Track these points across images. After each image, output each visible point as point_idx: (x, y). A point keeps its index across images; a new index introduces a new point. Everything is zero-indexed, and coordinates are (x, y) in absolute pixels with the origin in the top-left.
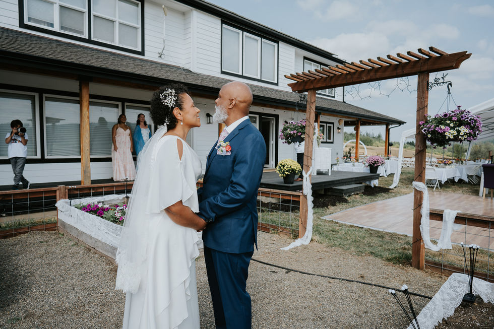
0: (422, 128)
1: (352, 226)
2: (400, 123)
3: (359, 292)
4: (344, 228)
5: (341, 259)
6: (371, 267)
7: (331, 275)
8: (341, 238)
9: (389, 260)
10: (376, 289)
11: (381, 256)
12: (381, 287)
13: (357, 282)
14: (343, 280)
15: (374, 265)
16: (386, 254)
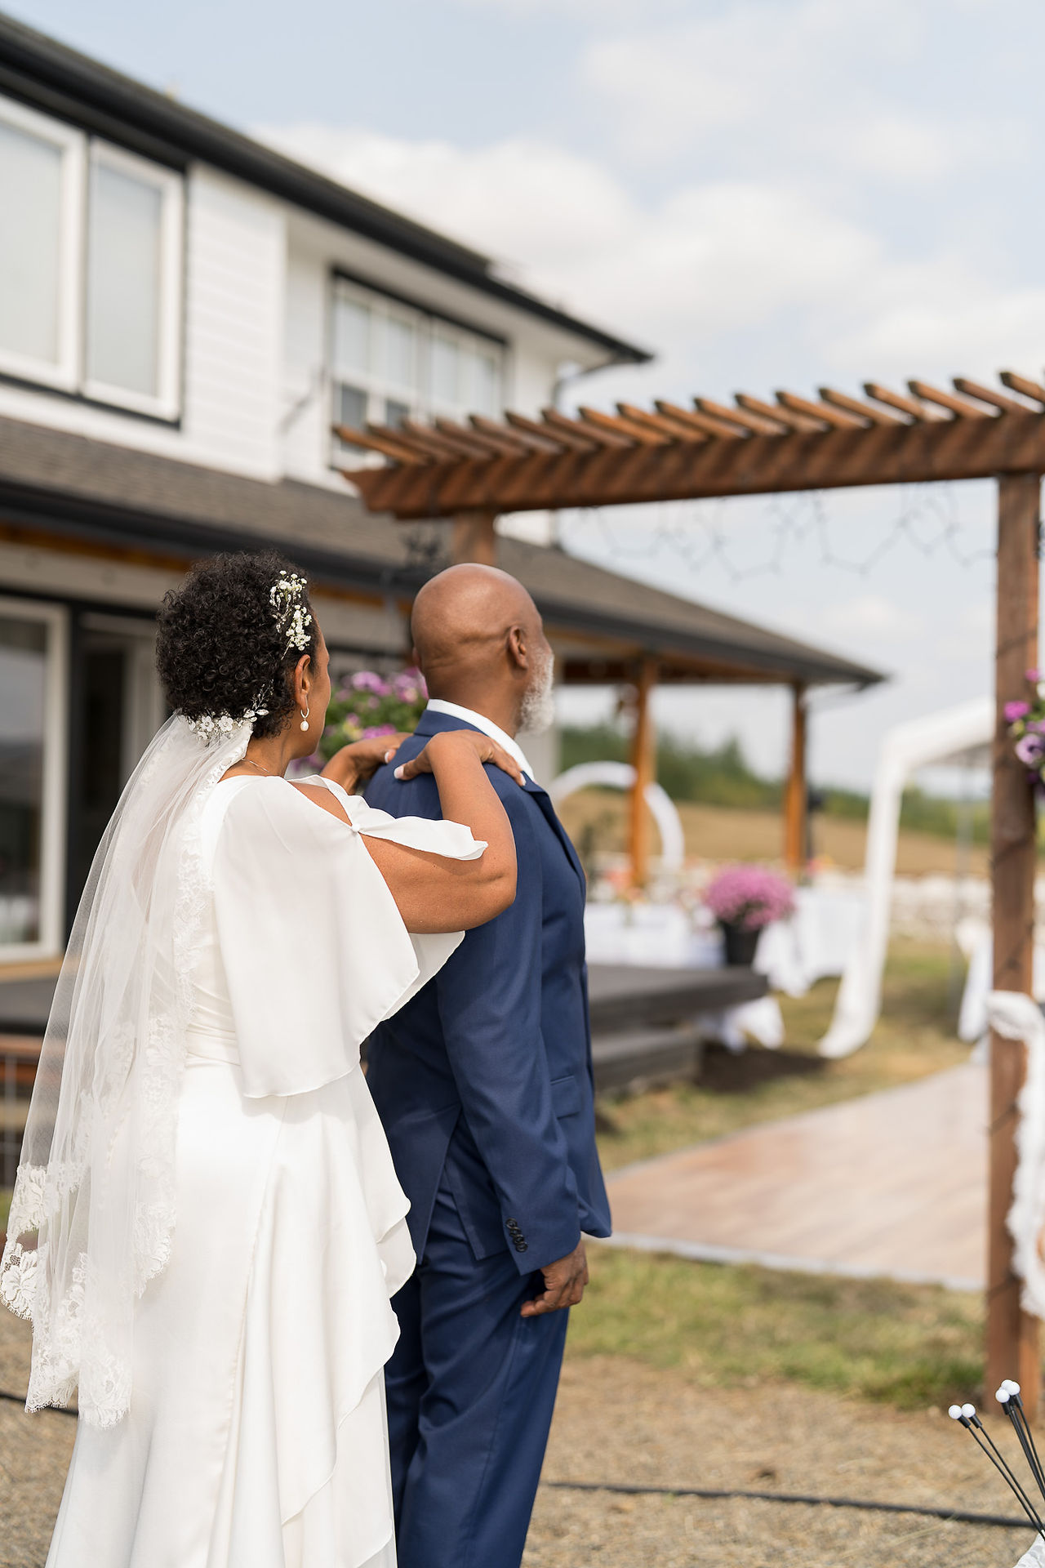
0: (1019, 738)
1: (664, 1257)
2: (864, 678)
3: (765, 1536)
4: (624, 1264)
5: (647, 1406)
6: (797, 1432)
7: (617, 1477)
8: (621, 1317)
9: (877, 1394)
10: (838, 1519)
11: (839, 1383)
12: (859, 1506)
13: (750, 1496)
14: (681, 1493)
15: (813, 1423)
16: (865, 1371)
